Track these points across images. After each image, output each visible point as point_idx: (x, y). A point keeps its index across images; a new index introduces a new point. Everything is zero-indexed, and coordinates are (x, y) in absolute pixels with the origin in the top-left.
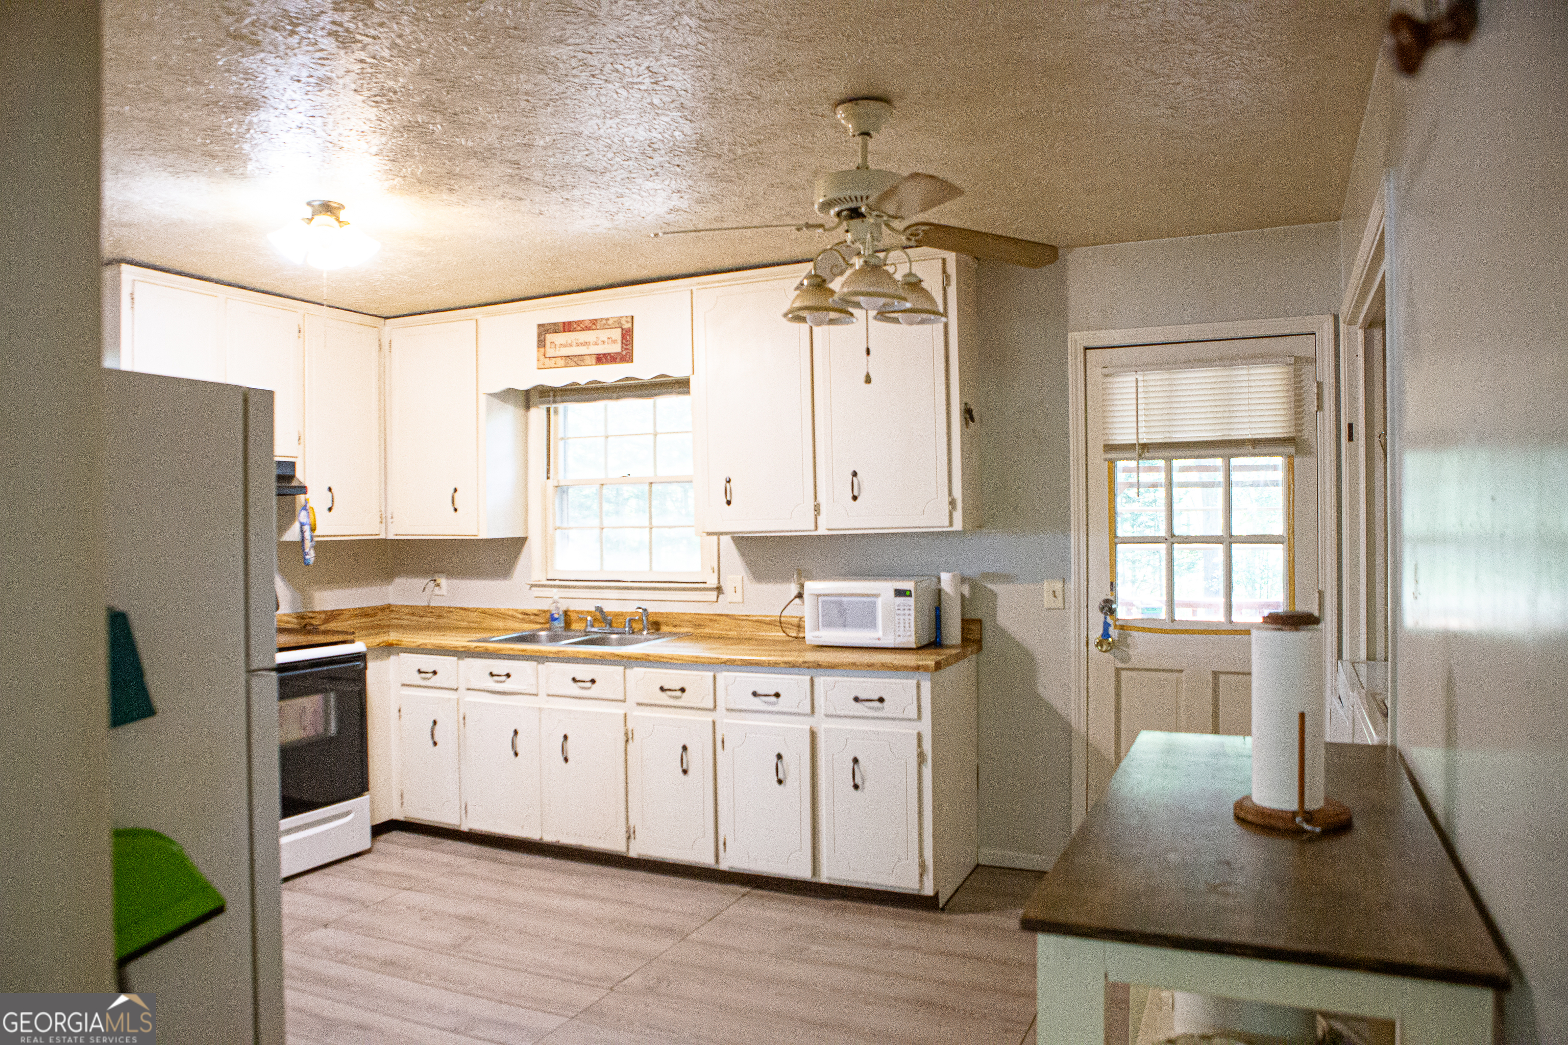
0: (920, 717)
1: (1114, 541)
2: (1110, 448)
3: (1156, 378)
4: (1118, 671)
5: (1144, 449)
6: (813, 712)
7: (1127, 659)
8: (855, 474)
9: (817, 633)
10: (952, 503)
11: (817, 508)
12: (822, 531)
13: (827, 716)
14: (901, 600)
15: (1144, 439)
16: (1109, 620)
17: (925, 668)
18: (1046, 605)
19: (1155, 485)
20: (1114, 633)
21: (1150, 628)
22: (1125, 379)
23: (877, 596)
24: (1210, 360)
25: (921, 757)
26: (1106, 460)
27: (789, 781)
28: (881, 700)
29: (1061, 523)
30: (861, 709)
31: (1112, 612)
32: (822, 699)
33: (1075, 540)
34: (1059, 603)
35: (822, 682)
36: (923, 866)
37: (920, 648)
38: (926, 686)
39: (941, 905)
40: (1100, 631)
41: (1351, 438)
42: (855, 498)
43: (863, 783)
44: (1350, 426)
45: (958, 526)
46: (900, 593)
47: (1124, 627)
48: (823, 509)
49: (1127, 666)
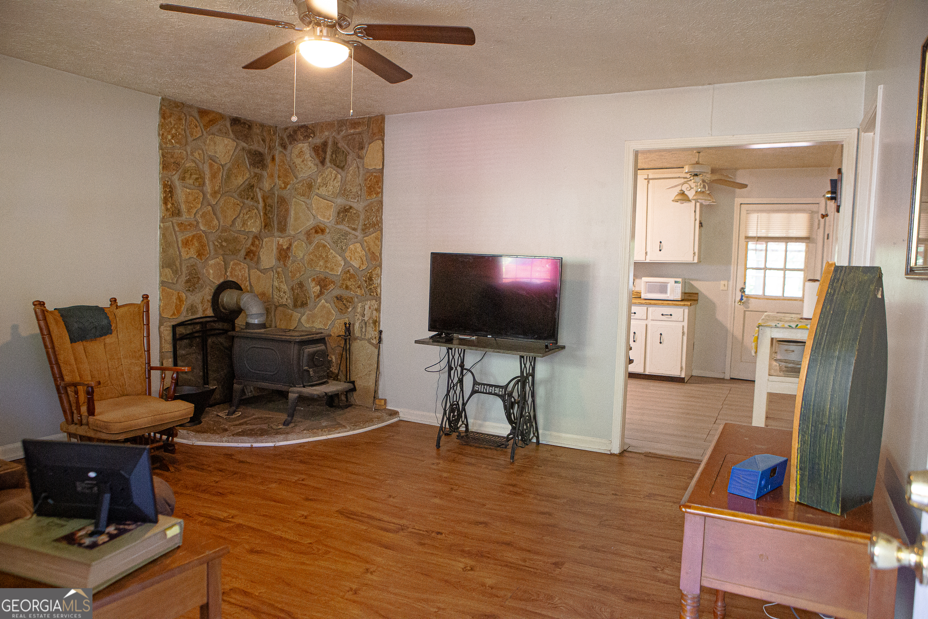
0: (683, 321)
1: (746, 269)
2: (747, 238)
3: (764, 215)
4: (745, 311)
5: (759, 239)
6: (647, 319)
7: (748, 307)
8: (661, 242)
9: (646, 295)
10: (694, 253)
11: (646, 253)
12: (647, 261)
13: (652, 320)
14: (677, 284)
15: (759, 235)
16: (743, 294)
17: (687, 305)
18: (721, 289)
19: (761, 250)
20: (744, 298)
21: (756, 297)
22: (754, 215)
23: (668, 283)
24: (781, 210)
25: (683, 333)
26: (745, 241)
27: (637, 341)
28: (671, 315)
29: (729, 263)
30: (664, 318)
31: (744, 292)
32: (651, 315)
33: (733, 268)
34: (726, 288)
35: (651, 309)
36: (682, 368)
37: (682, 300)
38: (686, 311)
39: (686, 382)
40: (740, 298)
41: (828, 238)
42: (660, 250)
43: (663, 341)
44: (828, 235)
45: (696, 261)
46: (676, 282)
47: (748, 297)
48: (648, 254)
49: (747, 310)
